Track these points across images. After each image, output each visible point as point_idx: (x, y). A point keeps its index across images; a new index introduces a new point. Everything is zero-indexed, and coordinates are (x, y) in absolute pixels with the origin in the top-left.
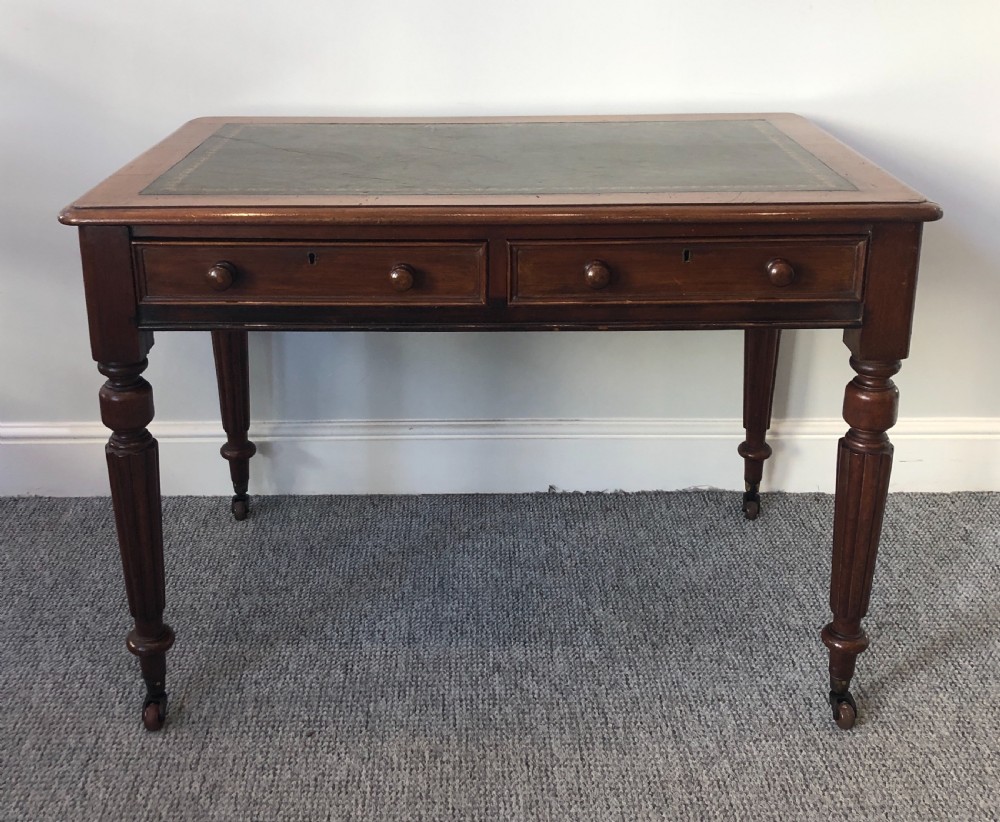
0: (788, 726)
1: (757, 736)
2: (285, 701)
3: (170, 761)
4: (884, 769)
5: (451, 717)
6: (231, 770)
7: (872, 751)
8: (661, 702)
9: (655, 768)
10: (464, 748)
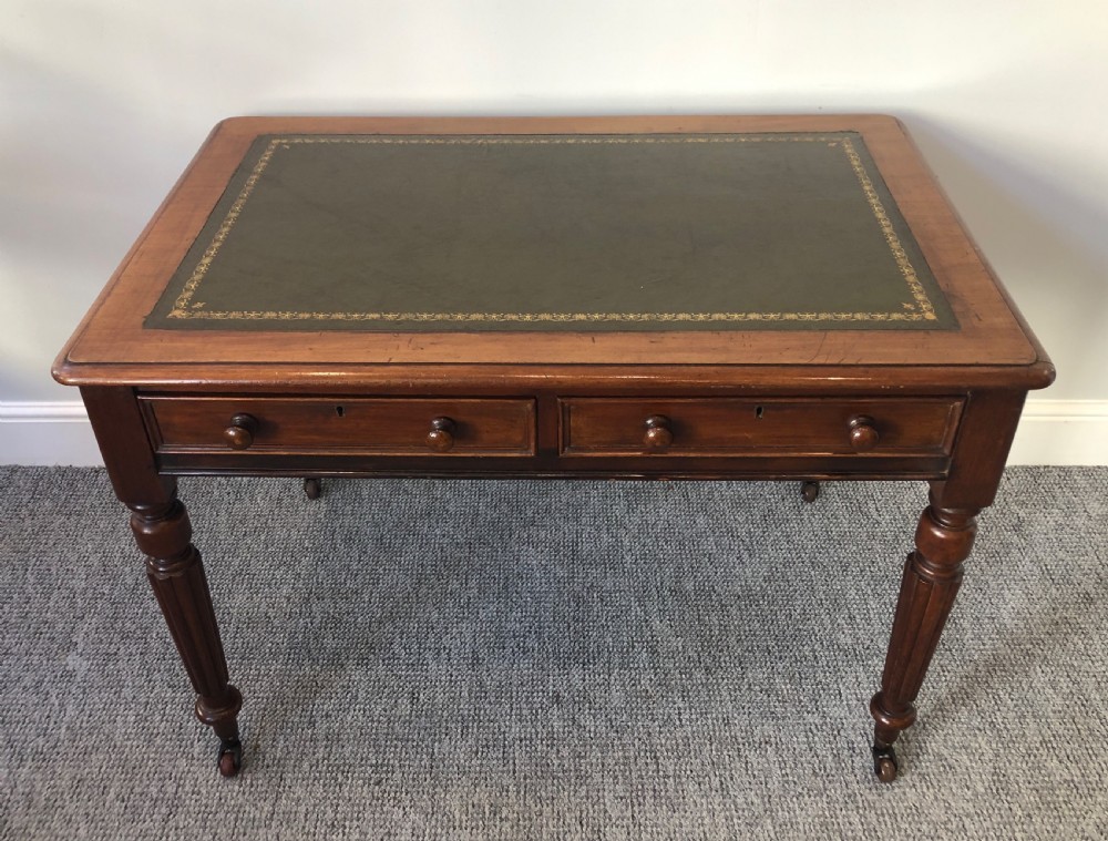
0: (830, 777)
1: (800, 790)
2: (354, 739)
3: (246, 815)
4: (919, 834)
5: (511, 762)
6: (304, 827)
7: (909, 811)
8: (711, 745)
9: (701, 828)
10: (522, 802)
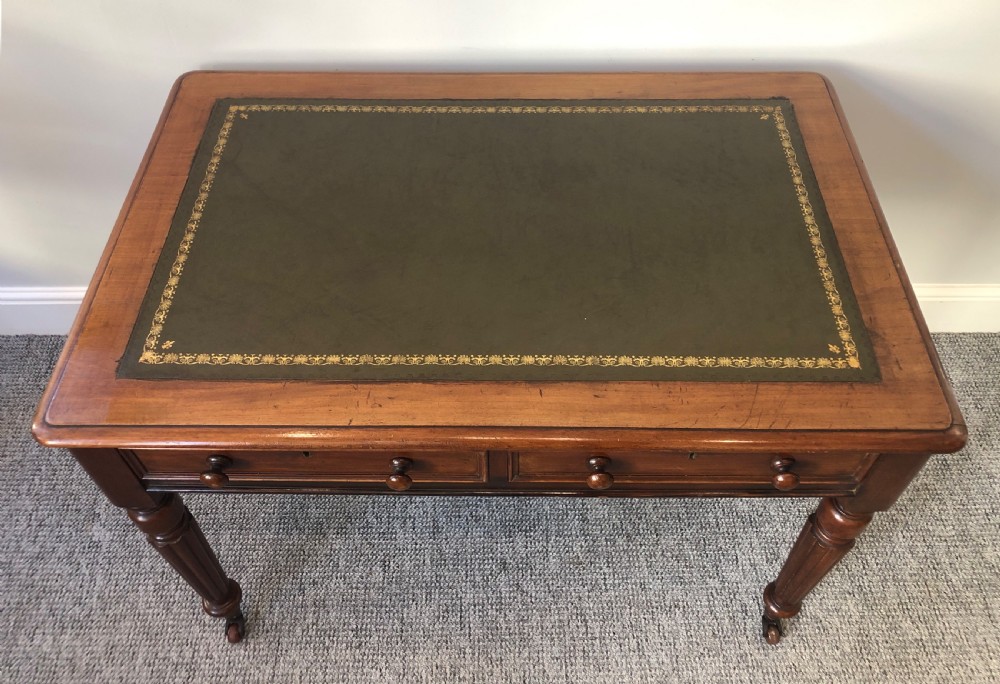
0: (727, 639)
5: (467, 626)
7: (789, 670)
10: (476, 663)
